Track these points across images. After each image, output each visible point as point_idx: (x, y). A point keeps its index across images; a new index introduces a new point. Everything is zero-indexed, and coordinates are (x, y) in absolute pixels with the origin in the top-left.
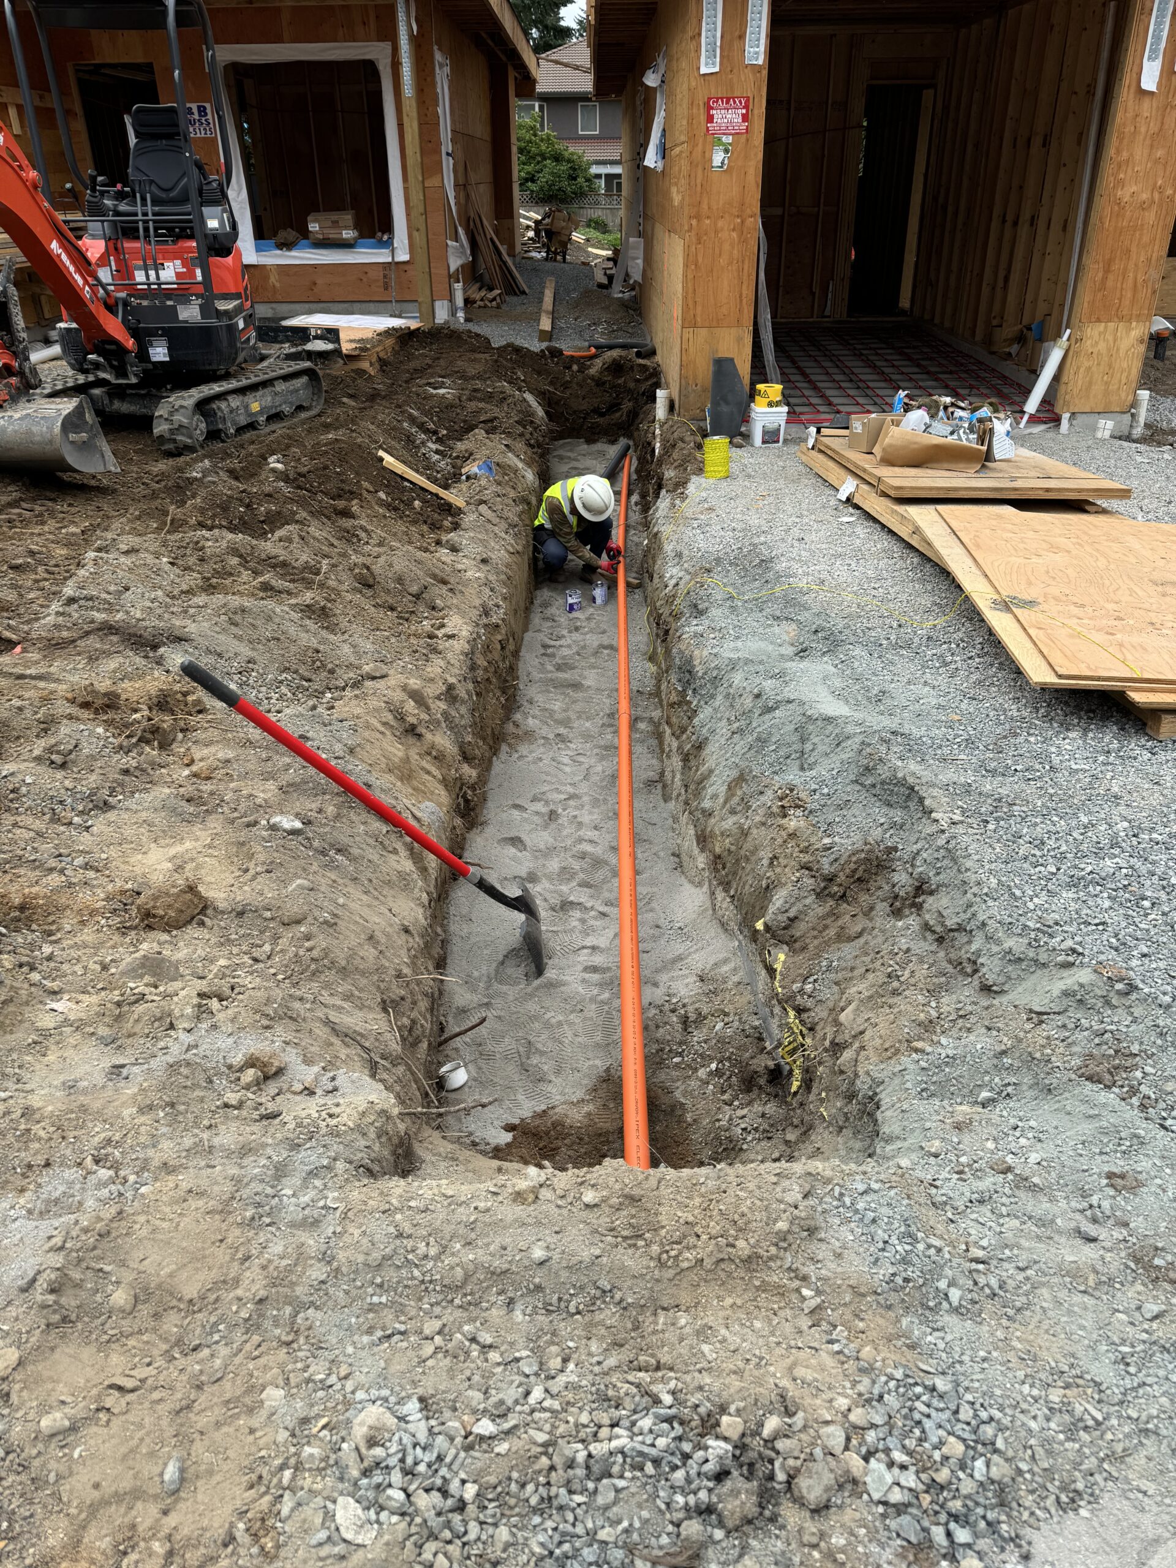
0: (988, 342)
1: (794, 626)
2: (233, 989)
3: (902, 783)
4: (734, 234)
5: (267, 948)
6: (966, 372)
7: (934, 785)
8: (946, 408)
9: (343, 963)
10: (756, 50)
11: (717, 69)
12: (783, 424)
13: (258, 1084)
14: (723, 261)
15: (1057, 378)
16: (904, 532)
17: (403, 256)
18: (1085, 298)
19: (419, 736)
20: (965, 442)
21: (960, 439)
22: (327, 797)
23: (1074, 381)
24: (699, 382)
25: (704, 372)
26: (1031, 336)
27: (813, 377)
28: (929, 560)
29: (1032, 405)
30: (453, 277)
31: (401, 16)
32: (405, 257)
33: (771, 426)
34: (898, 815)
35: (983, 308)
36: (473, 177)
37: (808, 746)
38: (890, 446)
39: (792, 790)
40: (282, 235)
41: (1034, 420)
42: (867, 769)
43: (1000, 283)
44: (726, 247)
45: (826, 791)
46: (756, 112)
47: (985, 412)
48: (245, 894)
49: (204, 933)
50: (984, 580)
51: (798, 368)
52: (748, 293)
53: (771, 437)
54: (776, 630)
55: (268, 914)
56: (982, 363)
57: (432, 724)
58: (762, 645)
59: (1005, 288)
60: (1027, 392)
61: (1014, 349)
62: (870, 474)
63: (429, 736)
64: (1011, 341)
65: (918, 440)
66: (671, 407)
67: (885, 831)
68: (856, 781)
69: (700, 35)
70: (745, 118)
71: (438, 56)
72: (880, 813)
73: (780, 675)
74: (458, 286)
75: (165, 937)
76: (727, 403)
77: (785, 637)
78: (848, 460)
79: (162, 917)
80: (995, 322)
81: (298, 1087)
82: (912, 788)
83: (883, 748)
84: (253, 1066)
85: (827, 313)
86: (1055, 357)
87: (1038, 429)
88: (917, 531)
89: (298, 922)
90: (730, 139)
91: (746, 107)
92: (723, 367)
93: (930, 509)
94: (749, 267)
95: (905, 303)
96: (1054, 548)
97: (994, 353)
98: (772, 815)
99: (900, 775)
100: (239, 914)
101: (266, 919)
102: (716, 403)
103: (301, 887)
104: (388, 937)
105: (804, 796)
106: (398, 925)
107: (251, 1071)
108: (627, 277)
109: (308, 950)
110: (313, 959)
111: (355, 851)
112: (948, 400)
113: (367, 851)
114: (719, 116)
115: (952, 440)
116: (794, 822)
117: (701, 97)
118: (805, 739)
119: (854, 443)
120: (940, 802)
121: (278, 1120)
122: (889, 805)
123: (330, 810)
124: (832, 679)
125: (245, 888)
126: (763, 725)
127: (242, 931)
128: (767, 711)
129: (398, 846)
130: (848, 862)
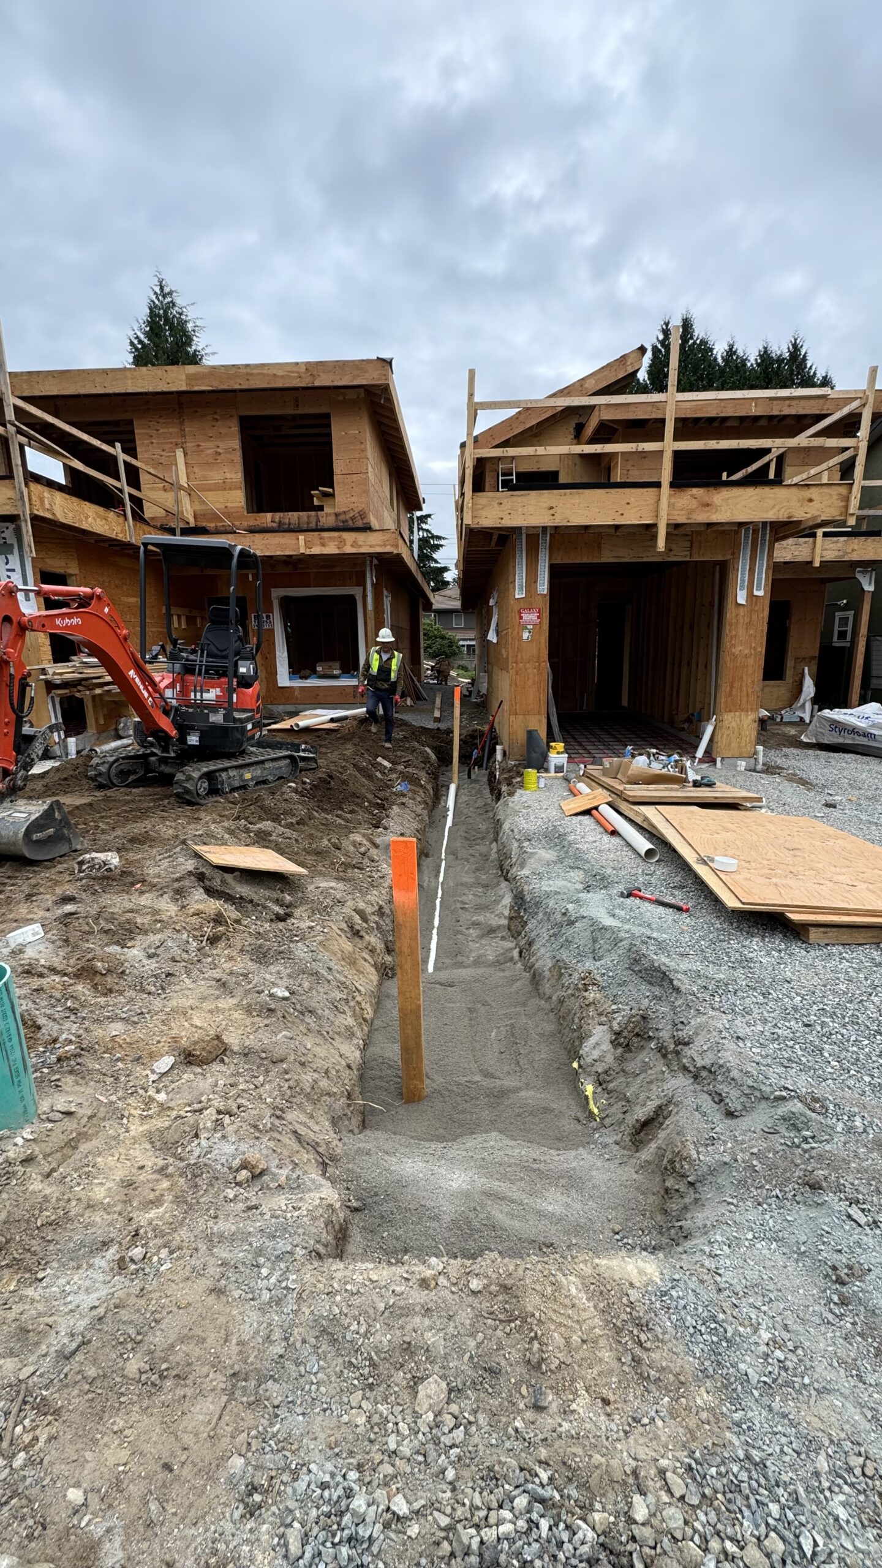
0: (671, 722)
1: (582, 872)
2: (239, 1108)
3: (658, 970)
4: (535, 671)
5: (261, 1078)
7: (677, 972)
9: (308, 1090)
10: (543, 588)
11: (524, 596)
12: (566, 763)
13: (247, 1182)
14: (530, 682)
15: (711, 740)
16: (639, 820)
18: (722, 700)
19: (362, 937)
21: (669, 771)
22: (306, 976)
23: (722, 742)
24: (519, 742)
25: (522, 737)
26: (695, 719)
28: (654, 836)
29: (700, 753)
31: (368, 575)
33: (559, 764)
34: (657, 991)
35: (667, 705)
37: (597, 946)
39: (589, 973)
40: (303, 673)
41: (701, 761)
42: (635, 960)
43: (675, 694)
44: (531, 676)
45: (611, 974)
46: (544, 615)
47: (675, 756)
48: (251, 1041)
49: (224, 1068)
50: (688, 846)
52: (543, 698)
53: (559, 769)
54: (572, 874)
55: (264, 1055)
56: (669, 732)
57: (369, 930)
58: (565, 883)
59: (678, 695)
60: (696, 747)
61: (686, 726)
62: (616, 789)
63: (367, 937)
64: (684, 722)
65: (643, 771)
66: (504, 754)
67: (651, 1001)
68: (629, 968)
69: (515, 581)
70: (539, 617)
71: (385, 593)
72: (646, 989)
73: (577, 901)
75: (199, 1070)
76: (535, 752)
77: (577, 879)
78: (603, 782)
79: (198, 1056)
80: (674, 712)
81: (276, 1184)
82: (665, 973)
83: (644, 947)
84: (245, 1168)
85: (584, 708)
86: (709, 730)
87: (704, 766)
88: (646, 819)
89: (282, 1061)
90: (531, 627)
91: (539, 613)
92: (531, 734)
93: (653, 807)
94: (544, 685)
95: (625, 703)
96: (727, 830)
97: (675, 728)
98: (578, 989)
99: (656, 965)
100: (246, 1055)
101: (262, 1059)
102: (529, 752)
103: (285, 1037)
104: (337, 1072)
105: (598, 977)
106: (344, 1063)
107: (244, 1172)
108: (479, 691)
109: (287, 1080)
110: (290, 1087)
111: (320, 1012)
112: (654, 751)
113: (327, 1012)
114: (525, 616)
115: (665, 771)
116: (592, 995)
117: (516, 608)
118: (595, 941)
119: (605, 773)
120: (683, 982)
121: (258, 1212)
122: (651, 984)
123: (306, 985)
124: (608, 904)
125: (251, 1037)
126: (569, 932)
127: (246, 1067)
128: (571, 923)
129: (346, 1008)
130: (629, 1021)
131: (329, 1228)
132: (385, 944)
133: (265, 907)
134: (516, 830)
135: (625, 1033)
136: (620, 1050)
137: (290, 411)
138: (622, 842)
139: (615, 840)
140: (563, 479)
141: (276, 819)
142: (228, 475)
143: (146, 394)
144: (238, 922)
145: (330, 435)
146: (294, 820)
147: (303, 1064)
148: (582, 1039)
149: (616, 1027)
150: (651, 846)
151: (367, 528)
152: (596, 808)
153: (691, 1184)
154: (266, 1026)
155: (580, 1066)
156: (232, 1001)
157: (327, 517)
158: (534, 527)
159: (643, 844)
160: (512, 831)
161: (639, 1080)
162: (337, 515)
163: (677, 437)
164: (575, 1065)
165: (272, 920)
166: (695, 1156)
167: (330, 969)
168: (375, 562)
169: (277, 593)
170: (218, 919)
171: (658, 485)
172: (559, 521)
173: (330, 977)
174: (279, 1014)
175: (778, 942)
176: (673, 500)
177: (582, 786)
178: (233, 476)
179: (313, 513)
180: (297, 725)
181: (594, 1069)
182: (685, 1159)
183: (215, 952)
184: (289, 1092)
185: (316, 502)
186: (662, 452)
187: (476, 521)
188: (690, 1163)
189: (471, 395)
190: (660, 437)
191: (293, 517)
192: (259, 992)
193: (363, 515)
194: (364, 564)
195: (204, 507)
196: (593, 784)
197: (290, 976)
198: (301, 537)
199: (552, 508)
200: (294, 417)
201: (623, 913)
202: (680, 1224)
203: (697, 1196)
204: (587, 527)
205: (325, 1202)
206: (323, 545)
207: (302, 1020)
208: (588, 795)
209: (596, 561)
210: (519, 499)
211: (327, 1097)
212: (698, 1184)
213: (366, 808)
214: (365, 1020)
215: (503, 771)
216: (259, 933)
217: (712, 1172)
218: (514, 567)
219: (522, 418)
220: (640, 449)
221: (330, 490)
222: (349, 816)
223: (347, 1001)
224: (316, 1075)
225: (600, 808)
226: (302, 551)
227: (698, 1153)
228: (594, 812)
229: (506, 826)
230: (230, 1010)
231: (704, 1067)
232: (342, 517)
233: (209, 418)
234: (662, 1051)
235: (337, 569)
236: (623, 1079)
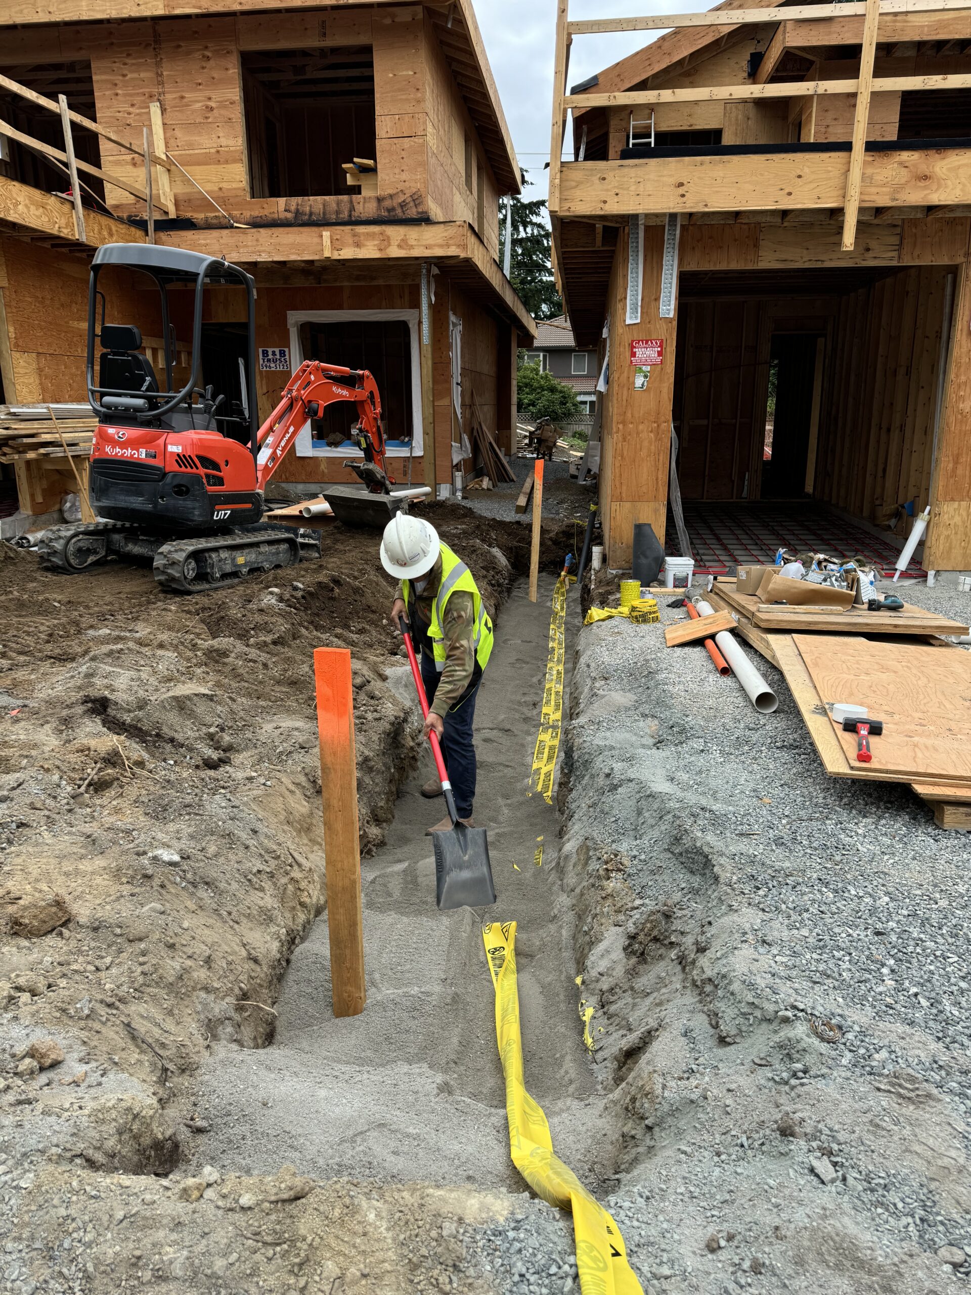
0: (873, 517)
1: (656, 722)
2: (49, 987)
3: (699, 852)
4: (652, 435)
6: (854, 539)
7: (721, 855)
8: (819, 563)
9: (171, 979)
10: (668, 307)
11: (638, 321)
12: (690, 574)
13: (32, 1072)
14: (644, 453)
15: (921, 544)
17: (419, 452)
18: (940, 483)
20: (837, 589)
21: (832, 585)
22: (214, 838)
23: (936, 547)
24: (625, 541)
25: (628, 534)
26: (905, 512)
27: (725, 542)
29: (903, 563)
30: (457, 467)
31: (424, 292)
32: (421, 454)
33: (681, 575)
34: (696, 881)
35: (868, 492)
36: (477, 400)
37: (640, 820)
38: (774, 589)
39: (616, 855)
40: (332, 437)
41: (904, 575)
42: (676, 839)
43: (880, 474)
44: (646, 443)
45: (643, 857)
46: (668, 349)
47: (852, 565)
48: (106, 913)
49: (61, 943)
50: (812, 689)
51: (715, 535)
52: (663, 477)
53: (680, 582)
54: (643, 724)
55: (118, 931)
56: (869, 533)
58: (628, 735)
59: (884, 477)
60: (898, 552)
61: (893, 522)
62: (748, 610)
64: (890, 516)
65: (798, 585)
66: (604, 559)
67: (684, 895)
68: (668, 850)
69: (625, 298)
70: (660, 354)
71: (453, 318)
72: (683, 879)
73: (630, 759)
74: (458, 475)
75: (25, 943)
76: (646, 557)
77: (647, 730)
78: (734, 600)
79: (26, 925)
80: (878, 502)
81: (69, 1079)
82: (706, 857)
83: (690, 821)
84: (33, 1057)
85: (744, 494)
86: (918, 529)
87: (908, 583)
88: (774, 653)
89: (140, 940)
90: (649, 368)
91: (661, 346)
92: (641, 531)
93: (788, 637)
94: (664, 458)
95: (809, 489)
96: (884, 669)
97: (877, 526)
98: (599, 877)
99: (698, 844)
100: (96, 929)
101: (116, 935)
102: (636, 556)
103: (153, 910)
104: (230, 963)
105: (626, 861)
106: (244, 953)
107: (27, 1061)
108: (589, 471)
109: (141, 964)
110: (144, 973)
111: (223, 885)
112: (821, 556)
113: (235, 885)
114: (639, 352)
115: (825, 586)
116: (613, 884)
117: (627, 340)
118: (639, 813)
119: (741, 587)
120: (725, 869)
121: (31, 1107)
122: (692, 872)
123: (212, 849)
124: (672, 764)
125: (108, 907)
126: (608, 799)
127: (93, 944)
128: (614, 788)
129: (267, 885)
130: (647, 921)
131: (125, 1137)
132: (372, 812)
133: (191, 749)
134: (593, 665)
135: (641, 937)
136: (634, 960)
137: (312, 42)
138: (734, 685)
139: (727, 681)
140: (727, 140)
141: (243, 636)
142: (223, 141)
143: (108, 21)
144: (140, 764)
145: (371, 79)
146: (269, 639)
147: (172, 946)
148: (591, 944)
149: (631, 929)
150: (766, 689)
151: (424, 220)
152: (712, 637)
153: (649, 1128)
154: (132, 895)
155: (583, 982)
156: (100, 862)
157: (365, 205)
158: (657, 215)
159: (757, 685)
160: (588, 666)
161: (650, 999)
162: (379, 200)
163: (879, 72)
164: (578, 980)
165: (197, 767)
166: (659, 1091)
167: (255, 832)
168: (435, 271)
169: (295, 318)
170: (112, 759)
171: (847, 147)
172: (692, 204)
173: (251, 843)
174: (156, 882)
175: (898, 825)
176: (869, 171)
177: (705, 607)
178: (231, 142)
179: (345, 198)
180: (308, 510)
181: (599, 986)
182: (646, 1095)
183: (98, 802)
184: (141, 979)
185: (350, 181)
186: (854, 95)
187: (566, 205)
188: (652, 1102)
189: (563, 11)
190: (854, 73)
191: (315, 203)
192: (138, 854)
193: (417, 199)
194: (418, 274)
195: (188, 189)
196: (722, 603)
197: (192, 837)
198: (326, 234)
199: (681, 185)
200: (323, 52)
201: (685, 777)
202: (617, 1176)
203: (652, 1143)
204: (737, 214)
205: (123, 1104)
206: (358, 245)
207: (193, 894)
208: (707, 618)
209: (750, 267)
210: (632, 172)
211: (203, 994)
212: (656, 1129)
213: (384, 627)
214: (302, 904)
215: (600, 583)
216: (168, 781)
217: (674, 1112)
218: (625, 276)
219: (666, 45)
220: (821, 91)
221: (371, 162)
222: (355, 637)
223: (272, 875)
224: (189, 963)
225: (718, 637)
226: (327, 254)
227: (664, 1087)
228: (709, 643)
229: (583, 660)
230: (93, 873)
231: (710, 980)
232: (387, 203)
233: (198, 55)
234: (681, 960)
235: (381, 282)
236: (630, 1000)
